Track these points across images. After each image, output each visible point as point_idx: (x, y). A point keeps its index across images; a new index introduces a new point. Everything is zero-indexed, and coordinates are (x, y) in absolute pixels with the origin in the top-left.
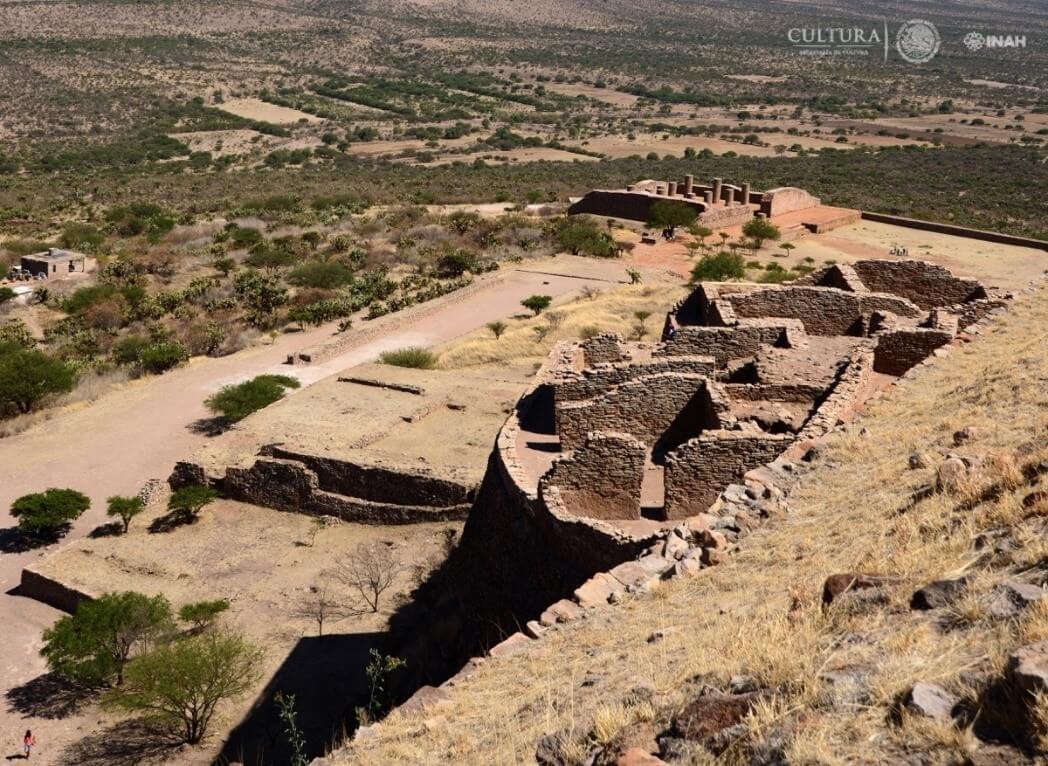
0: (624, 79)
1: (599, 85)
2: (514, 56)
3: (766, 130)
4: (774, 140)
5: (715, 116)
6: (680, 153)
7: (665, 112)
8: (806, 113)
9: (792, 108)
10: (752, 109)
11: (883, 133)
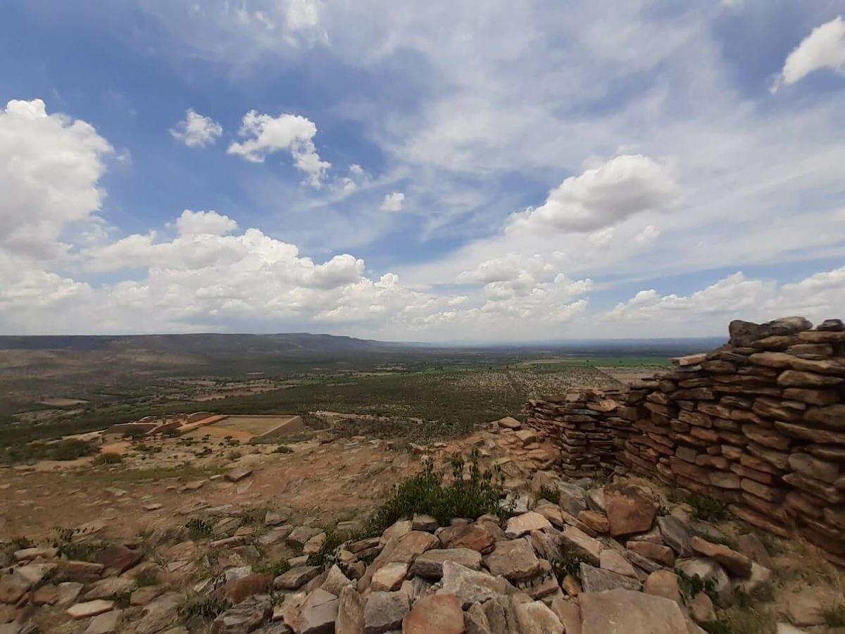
0: (212, 378)
1: (204, 380)
2: (175, 375)
3: (252, 387)
4: (254, 390)
5: (241, 385)
6: (223, 397)
7: (224, 386)
8: (268, 381)
9: (264, 380)
10: (252, 382)
11: (288, 384)
